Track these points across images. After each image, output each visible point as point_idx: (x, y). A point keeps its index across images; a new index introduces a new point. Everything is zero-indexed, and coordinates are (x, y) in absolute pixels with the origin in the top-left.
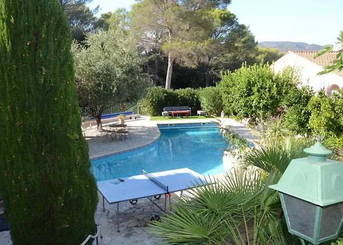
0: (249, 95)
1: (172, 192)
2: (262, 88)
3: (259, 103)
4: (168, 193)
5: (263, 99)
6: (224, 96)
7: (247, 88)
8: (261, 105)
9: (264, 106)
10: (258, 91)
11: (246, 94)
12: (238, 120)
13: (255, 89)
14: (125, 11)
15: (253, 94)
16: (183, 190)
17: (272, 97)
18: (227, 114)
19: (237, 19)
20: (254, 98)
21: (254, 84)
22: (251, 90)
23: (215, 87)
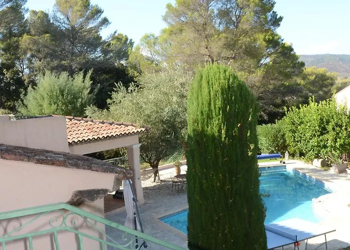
0: (322, 134)
1: (300, 241)
2: (337, 125)
3: (335, 142)
4: (297, 242)
5: (339, 138)
6: (288, 135)
7: (319, 126)
8: (338, 145)
9: (341, 145)
10: (334, 129)
11: (319, 133)
12: (307, 161)
13: (330, 127)
14: (153, 36)
15: (328, 132)
16: (308, 238)
18: (292, 155)
19: (282, 40)
20: (330, 137)
21: (328, 122)
22: (324, 129)
23: (275, 124)
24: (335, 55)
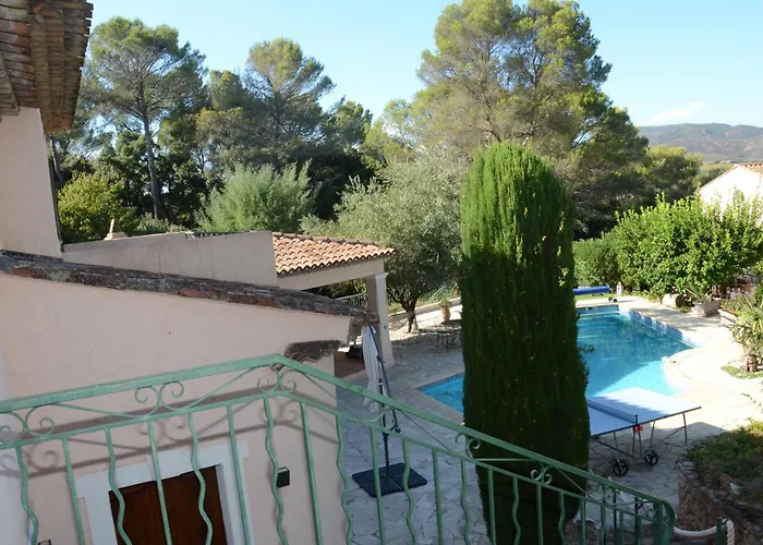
0: (678, 253)
1: (642, 424)
2: (702, 238)
3: (700, 265)
4: (638, 425)
5: (707, 260)
6: (622, 255)
7: (673, 241)
8: (704, 271)
9: (709, 271)
10: (697, 245)
11: (672, 253)
12: (653, 298)
13: (690, 243)
14: (404, 104)
15: (687, 251)
16: (656, 420)
17: (724, 256)
18: (629, 289)
19: (611, 103)
20: (689, 259)
21: (688, 234)
22: (681, 245)
23: (600, 238)
24: (700, 126)
